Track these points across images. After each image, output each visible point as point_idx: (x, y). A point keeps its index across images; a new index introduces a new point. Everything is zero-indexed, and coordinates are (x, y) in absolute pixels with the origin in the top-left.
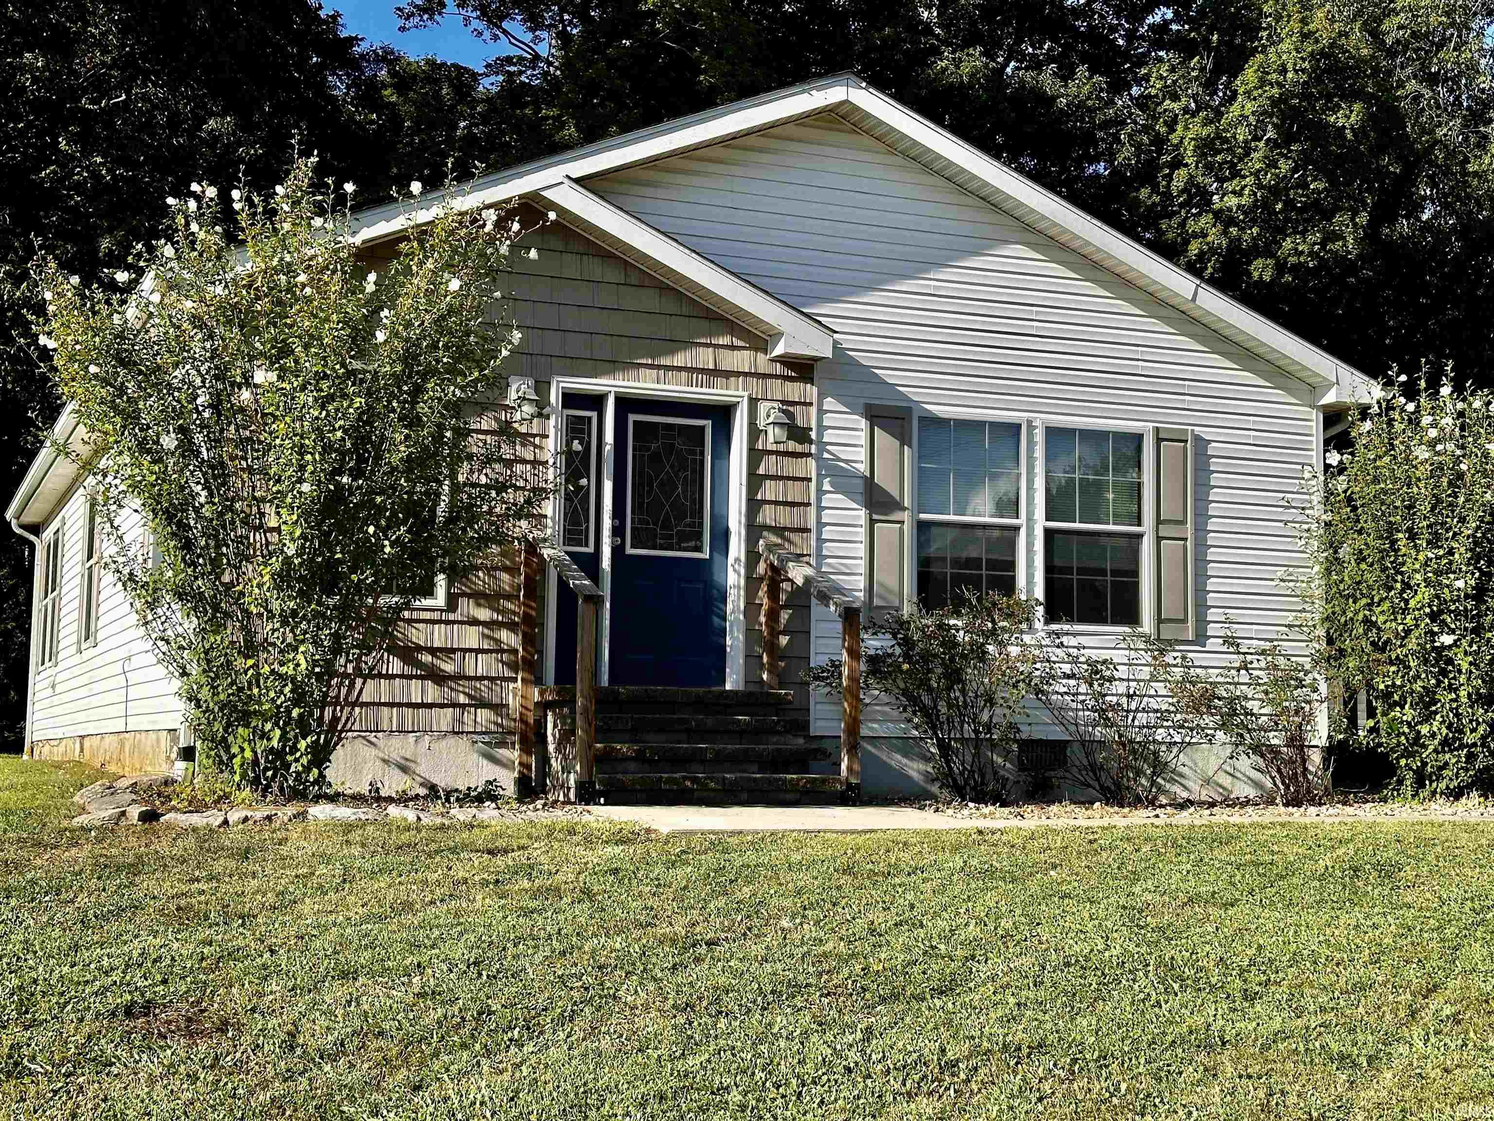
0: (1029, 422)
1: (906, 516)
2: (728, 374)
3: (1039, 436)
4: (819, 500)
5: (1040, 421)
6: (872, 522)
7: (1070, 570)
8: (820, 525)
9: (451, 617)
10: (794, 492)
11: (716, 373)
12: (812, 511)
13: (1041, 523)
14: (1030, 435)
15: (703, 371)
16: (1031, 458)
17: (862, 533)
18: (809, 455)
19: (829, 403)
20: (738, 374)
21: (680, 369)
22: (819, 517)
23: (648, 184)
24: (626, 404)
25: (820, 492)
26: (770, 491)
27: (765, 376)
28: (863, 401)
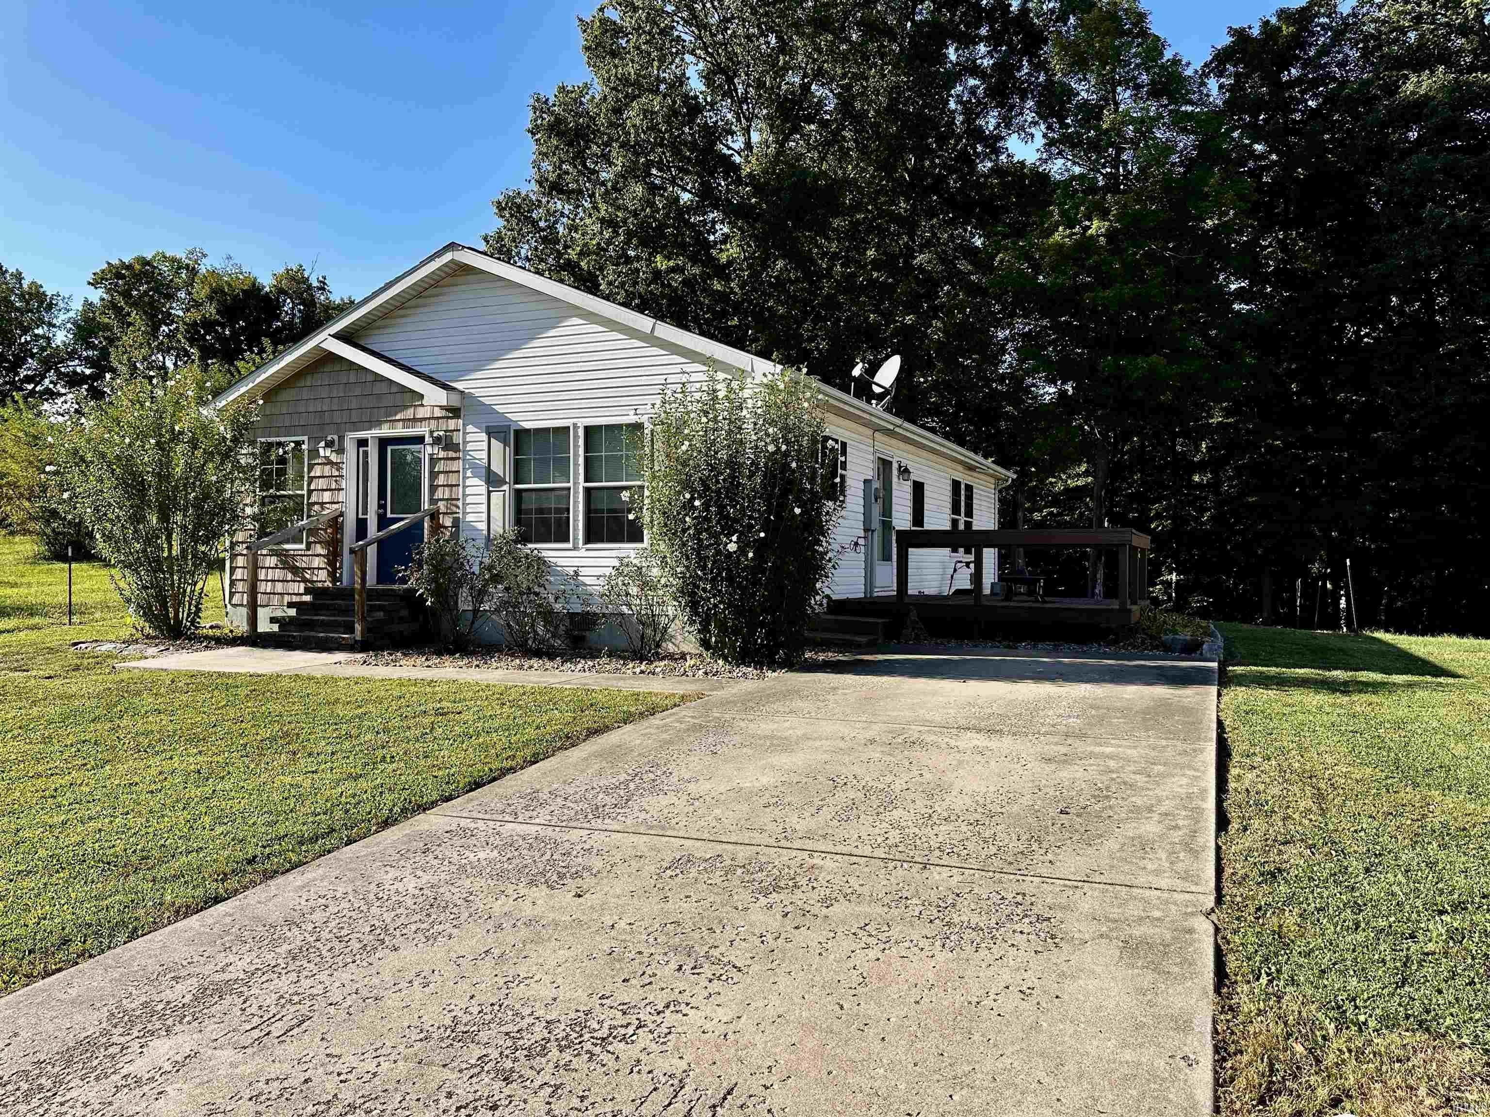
0: (575, 425)
1: (506, 487)
2: (422, 420)
3: (581, 432)
4: (464, 482)
5: (582, 423)
6: (489, 492)
7: (602, 511)
8: (465, 496)
9: (310, 553)
10: (453, 479)
11: (415, 420)
12: (461, 488)
13: (582, 484)
14: (576, 432)
15: (409, 420)
16: (576, 446)
17: (484, 498)
18: (459, 458)
19: (470, 428)
20: (425, 419)
21: (399, 420)
22: (464, 491)
23: (385, 327)
24: (384, 443)
25: (465, 478)
26: (441, 480)
27: (438, 418)
28: (484, 425)
